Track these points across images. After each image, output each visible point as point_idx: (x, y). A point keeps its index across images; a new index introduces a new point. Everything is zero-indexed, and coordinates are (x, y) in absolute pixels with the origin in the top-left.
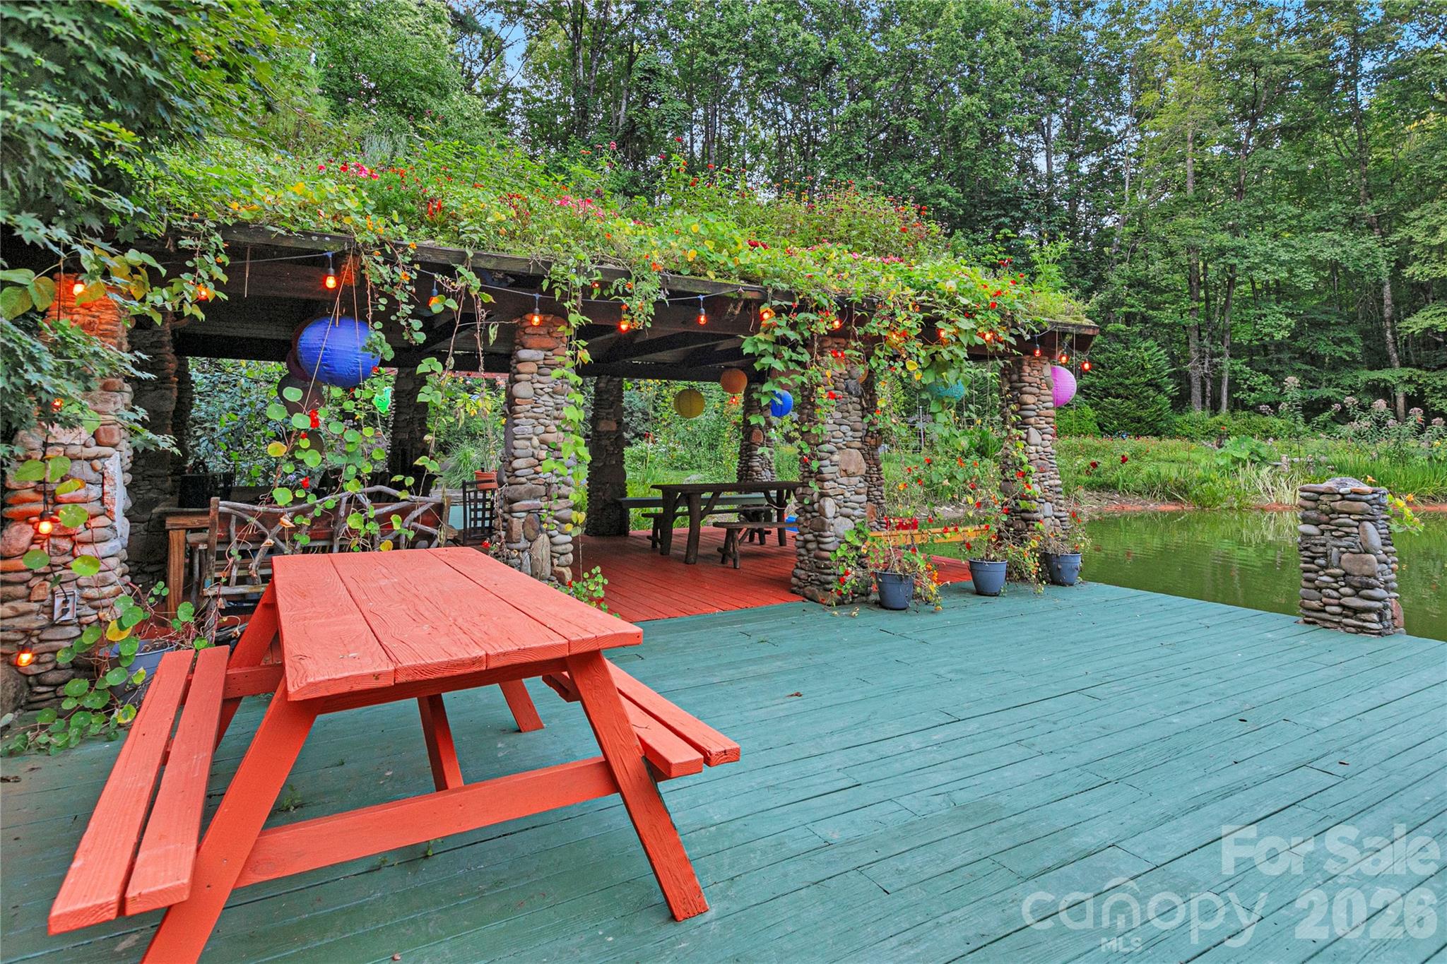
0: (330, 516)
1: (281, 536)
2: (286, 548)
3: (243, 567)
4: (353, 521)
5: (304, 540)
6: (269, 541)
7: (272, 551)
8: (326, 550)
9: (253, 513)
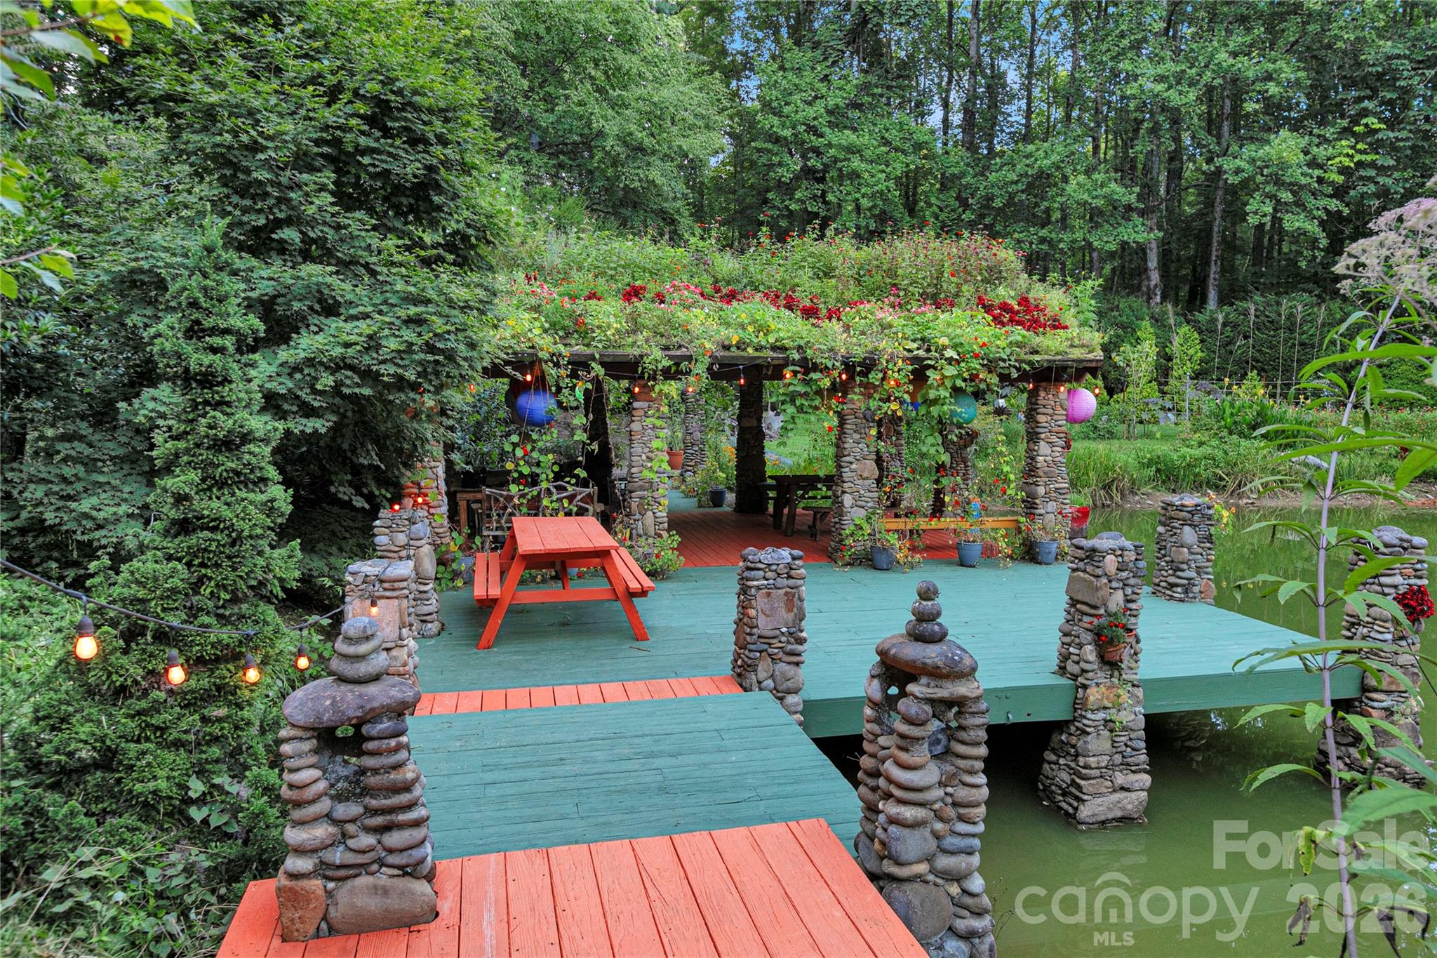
0: (537, 499)
1: (514, 507)
2: (517, 513)
3: (498, 522)
4: (545, 502)
5: (524, 510)
6: (509, 510)
7: (511, 514)
8: (536, 515)
9: (502, 495)
